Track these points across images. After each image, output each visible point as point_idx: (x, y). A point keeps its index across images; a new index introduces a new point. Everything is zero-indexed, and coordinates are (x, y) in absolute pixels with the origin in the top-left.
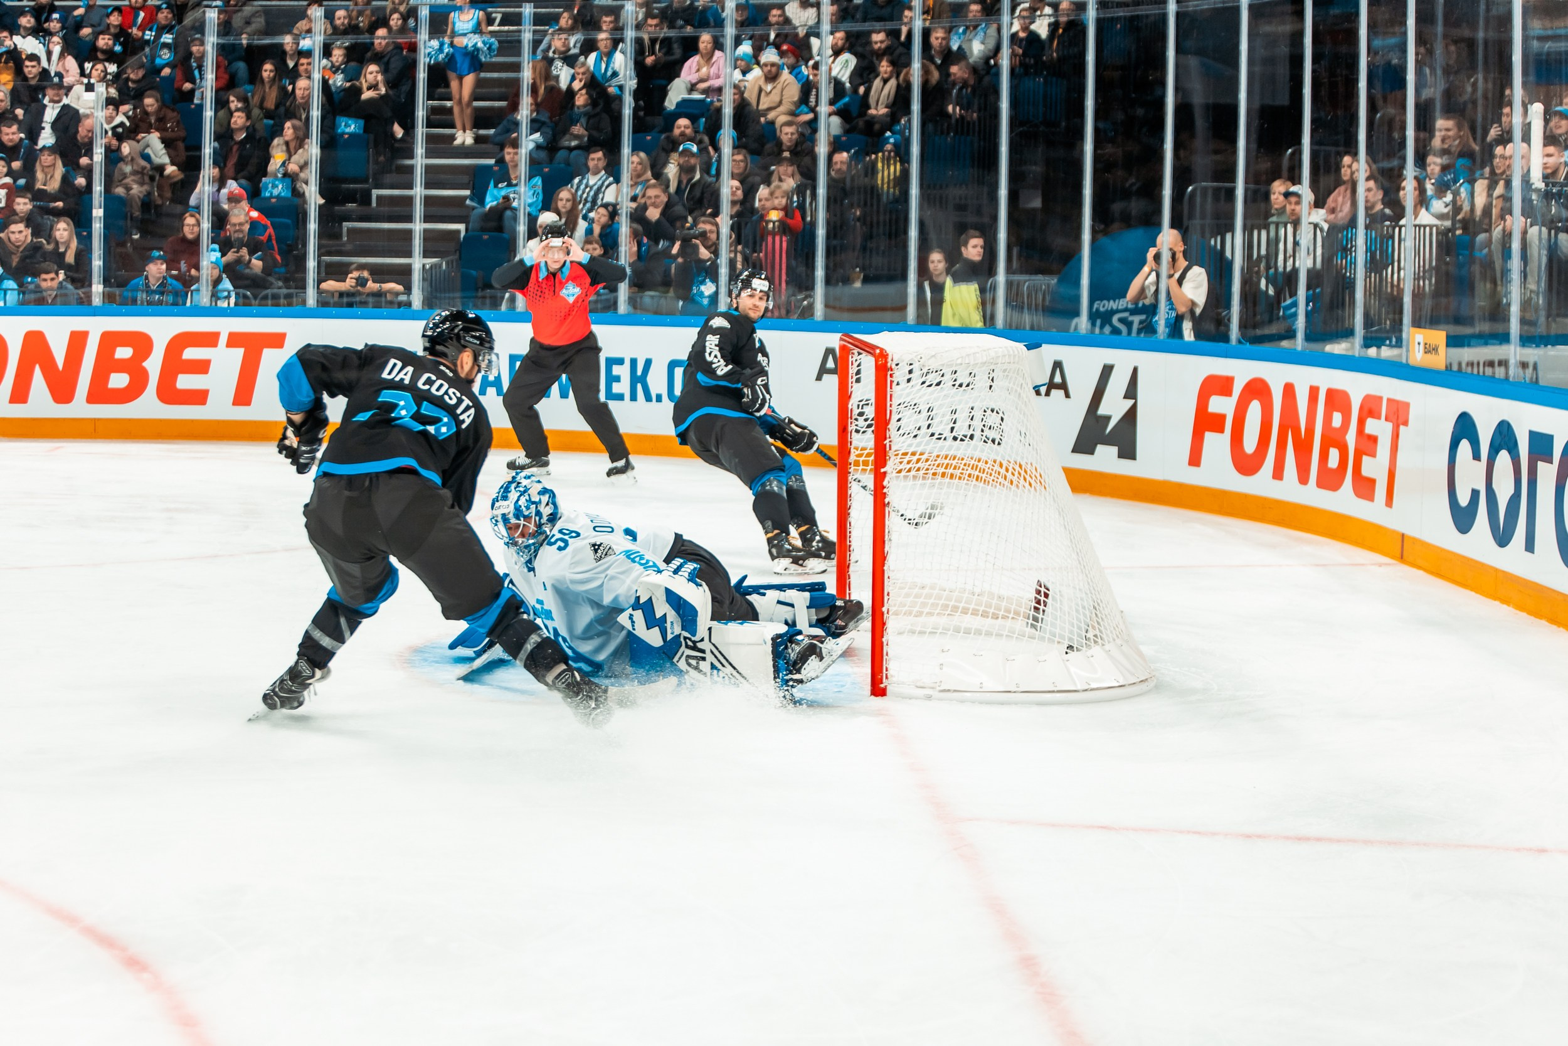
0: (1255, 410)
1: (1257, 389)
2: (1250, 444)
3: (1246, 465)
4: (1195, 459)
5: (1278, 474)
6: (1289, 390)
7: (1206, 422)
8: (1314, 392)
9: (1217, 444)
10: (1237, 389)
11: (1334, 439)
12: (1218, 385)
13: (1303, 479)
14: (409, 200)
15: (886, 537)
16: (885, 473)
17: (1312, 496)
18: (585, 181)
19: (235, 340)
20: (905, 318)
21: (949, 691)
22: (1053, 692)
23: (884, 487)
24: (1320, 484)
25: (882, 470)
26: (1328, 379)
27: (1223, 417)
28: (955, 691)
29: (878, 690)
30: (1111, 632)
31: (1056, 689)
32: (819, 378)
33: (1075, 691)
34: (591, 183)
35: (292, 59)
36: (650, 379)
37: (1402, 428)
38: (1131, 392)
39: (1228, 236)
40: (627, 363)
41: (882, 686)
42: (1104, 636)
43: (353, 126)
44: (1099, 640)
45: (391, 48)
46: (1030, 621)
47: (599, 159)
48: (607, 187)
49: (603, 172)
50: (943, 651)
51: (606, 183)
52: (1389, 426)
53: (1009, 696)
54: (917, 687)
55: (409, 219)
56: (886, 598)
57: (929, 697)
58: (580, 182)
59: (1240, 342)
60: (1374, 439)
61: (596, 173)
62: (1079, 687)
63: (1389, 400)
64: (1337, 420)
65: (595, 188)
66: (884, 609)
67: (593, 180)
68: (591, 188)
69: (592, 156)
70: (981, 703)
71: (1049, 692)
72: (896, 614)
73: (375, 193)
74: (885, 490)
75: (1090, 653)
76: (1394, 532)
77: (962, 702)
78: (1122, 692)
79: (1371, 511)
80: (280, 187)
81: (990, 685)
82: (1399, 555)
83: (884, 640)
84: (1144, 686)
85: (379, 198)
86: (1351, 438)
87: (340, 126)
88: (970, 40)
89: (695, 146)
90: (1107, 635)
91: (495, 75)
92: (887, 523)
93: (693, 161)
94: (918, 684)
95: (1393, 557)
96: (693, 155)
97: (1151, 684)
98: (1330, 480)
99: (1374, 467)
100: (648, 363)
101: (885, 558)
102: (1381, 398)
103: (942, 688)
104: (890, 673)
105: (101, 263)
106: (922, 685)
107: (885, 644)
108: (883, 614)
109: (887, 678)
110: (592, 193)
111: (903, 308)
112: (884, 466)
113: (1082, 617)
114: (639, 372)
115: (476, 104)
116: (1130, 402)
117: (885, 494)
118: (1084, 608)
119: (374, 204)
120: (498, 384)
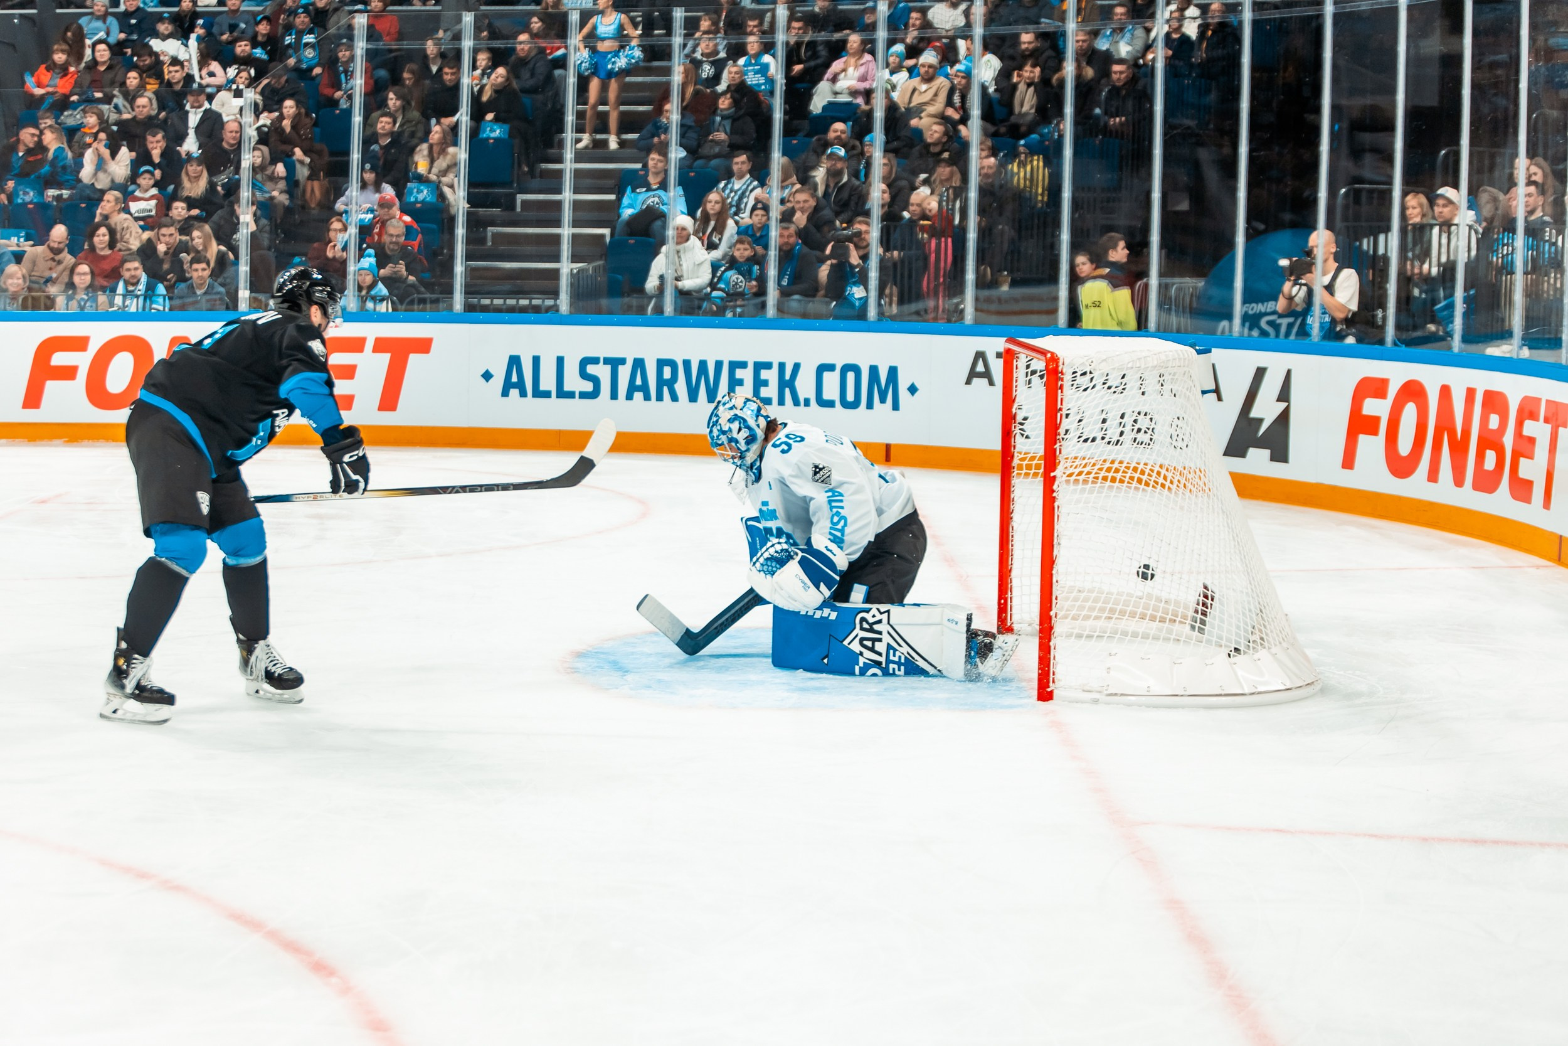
0: (1410, 412)
1: (1413, 391)
2: (1405, 446)
3: (1401, 467)
4: (1348, 462)
5: (1433, 476)
6: (1445, 391)
7: (1360, 424)
8: (1471, 393)
9: (1371, 447)
10: (1393, 391)
11: (1491, 441)
12: (1373, 387)
13: (1459, 482)
14: (558, 205)
15: (1055, 541)
16: (1054, 477)
17: (1468, 498)
18: (730, 186)
19: (381, 345)
20: (1055, 322)
21: (1116, 694)
22: (1220, 695)
23: (1053, 491)
24: (1477, 487)
25: (1052, 474)
26: (1484, 380)
27: (1376, 420)
28: (1122, 695)
29: (1045, 695)
30: (1278, 635)
31: (1223, 693)
32: (968, 382)
33: (1242, 694)
34: (736, 187)
35: (434, 64)
36: (798, 383)
37: (1561, 429)
38: (1284, 395)
39: (1382, 237)
40: (776, 367)
41: (1049, 690)
42: (1271, 639)
43: (498, 131)
44: (1266, 644)
45: (533, 54)
46: (1198, 625)
47: (743, 163)
48: (752, 191)
49: (748, 176)
50: (1110, 655)
51: (750, 188)
52: (1549, 427)
53: (1176, 699)
54: (1084, 691)
55: (558, 223)
56: (1054, 601)
57: (1096, 701)
58: (726, 185)
59: (1395, 344)
60: (1532, 441)
61: (741, 177)
62: (1246, 691)
63: (1548, 401)
64: (1494, 421)
65: (740, 192)
66: (1052, 613)
67: (737, 185)
68: (736, 192)
69: (736, 160)
70: (1148, 706)
71: (1217, 695)
72: (1065, 617)
73: (520, 197)
74: (1054, 494)
75: (1256, 656)
76: (1552, 533)
77: (1129, 705)
78: (1290, 694)
79: (1530, 513)
80: (425, 192)
81: (1157, 689)
82: (1556, 558)
83: (1051, 644)
84: (1310, 690)
85: (524, 202)
86: (1508, 440)
87: (485, 131)
88: (1117, 42)
89: (843, 150)
90: (1274, 639)
91: (640, 79)
92: (1056, 527)
93: (839, 165)
94: (1086, 688)
95: (1550, 560)
96: (840, 159)
97: (1317, 687)
98: (1486, 483)
99: (1532, 469)
100: (797, 367)
101: (1053, 562)
102: (1538, 400)
103: (1109, 692)
104: (1057, 677)
105: (248, 269)
106: (1088, 689)
107: (1052, 648)
108: (1050, 618)
109: (1053, 682)
110: (736, 198)
111: (1054, 311)
112: (1054, 470)
113: (1248, 621)
114: (787, 377)
115: (622, 108)
116: (1284, 405)
117: (1054, 498)
118: (1250, 611)
119: (518, 209)
120: (645, 388)
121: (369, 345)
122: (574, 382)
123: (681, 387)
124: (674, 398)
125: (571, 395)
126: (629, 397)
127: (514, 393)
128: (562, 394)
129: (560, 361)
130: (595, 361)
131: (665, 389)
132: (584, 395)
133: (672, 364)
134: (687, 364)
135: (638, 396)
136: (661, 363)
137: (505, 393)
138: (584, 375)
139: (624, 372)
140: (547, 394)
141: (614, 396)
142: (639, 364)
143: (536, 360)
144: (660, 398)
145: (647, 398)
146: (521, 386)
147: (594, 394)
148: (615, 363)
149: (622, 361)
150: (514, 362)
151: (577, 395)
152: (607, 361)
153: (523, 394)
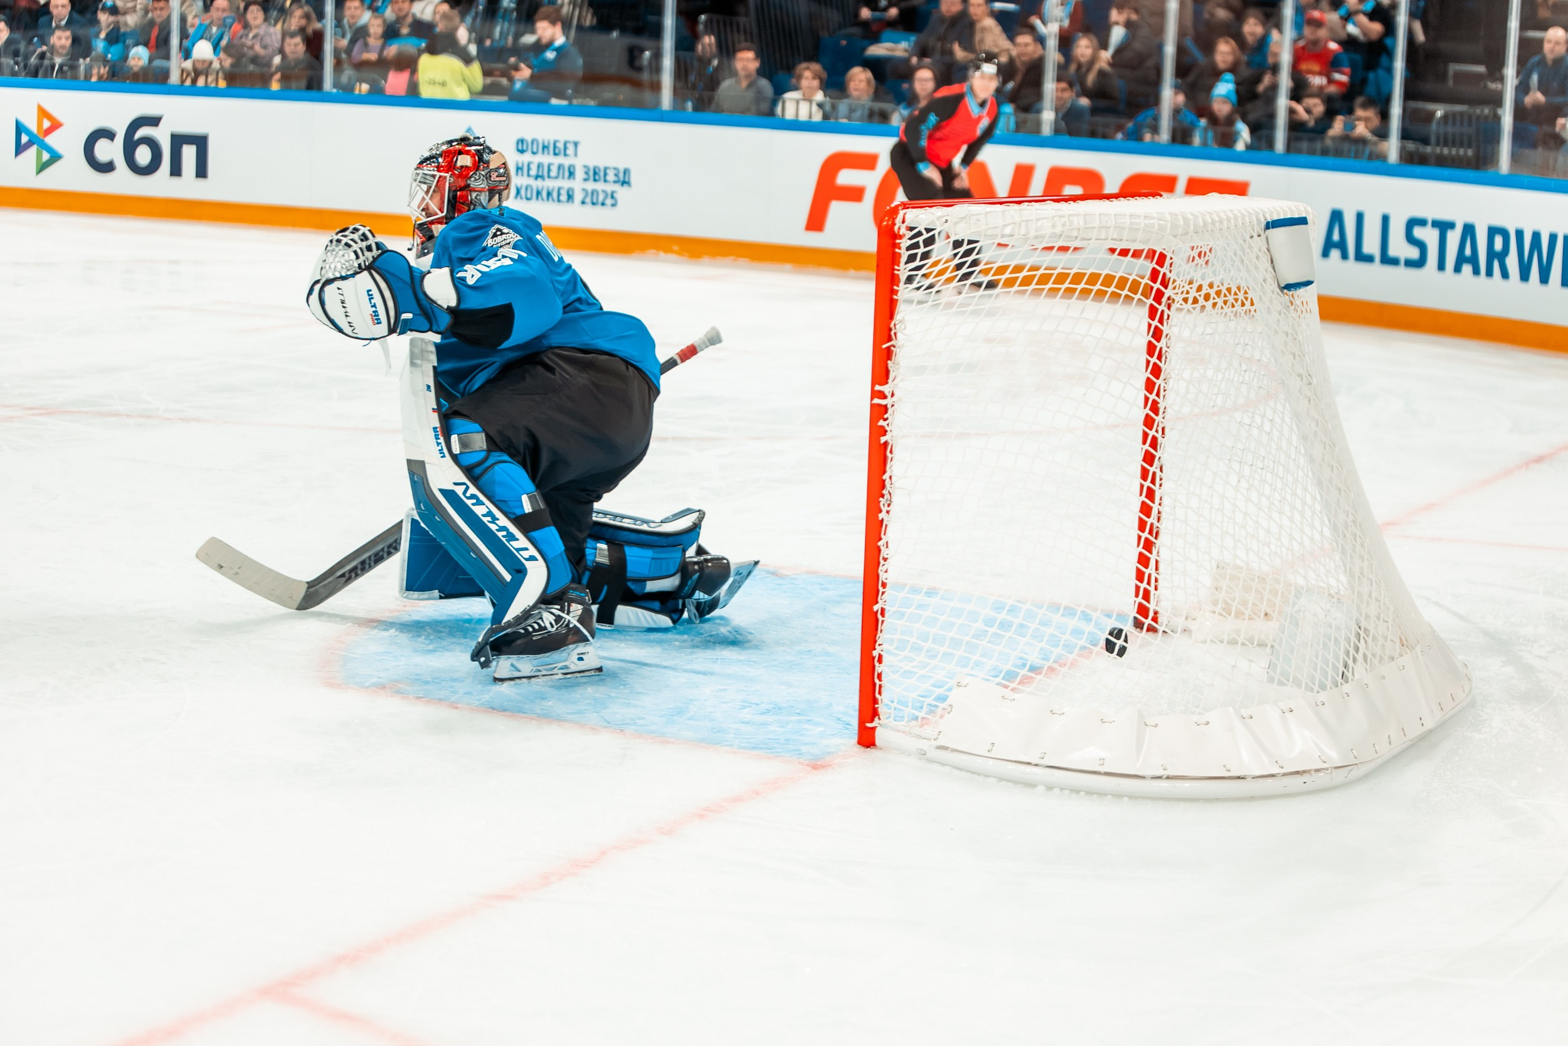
19: (1192, 186)
120: (1474, 261)
121: (1181, 185)
122: (1400, 248)
123: (1512, 261)
124: (1505, 275)
125: (1395, 262)
126: (1457, 269)
127: (1335, 254)
128: (1388, 260)
129: (1385, 220)
130: (1422, 222)
131: (1496, 264)
132: (1409, 263)
133: (1504, 233)
134: (1520, 234)
135: (1467, 269)
136: (1493, 231)
137: (1325, 254)
138: (1411, 239)
139: (1453, 238)
140: (1369, 259)
141: (1441, 266)
142: (1469, 230)
143: (1360, 217)
144: (1489, 273)
145: (1476, 271)
146: (1342, 246)
147: (1420, 263)
148: (1444, 227)
149: (1451, 225)
150: (1336, 217)
151: (1402, 262)
152: (1436, 224)
153: (1345, 256)
